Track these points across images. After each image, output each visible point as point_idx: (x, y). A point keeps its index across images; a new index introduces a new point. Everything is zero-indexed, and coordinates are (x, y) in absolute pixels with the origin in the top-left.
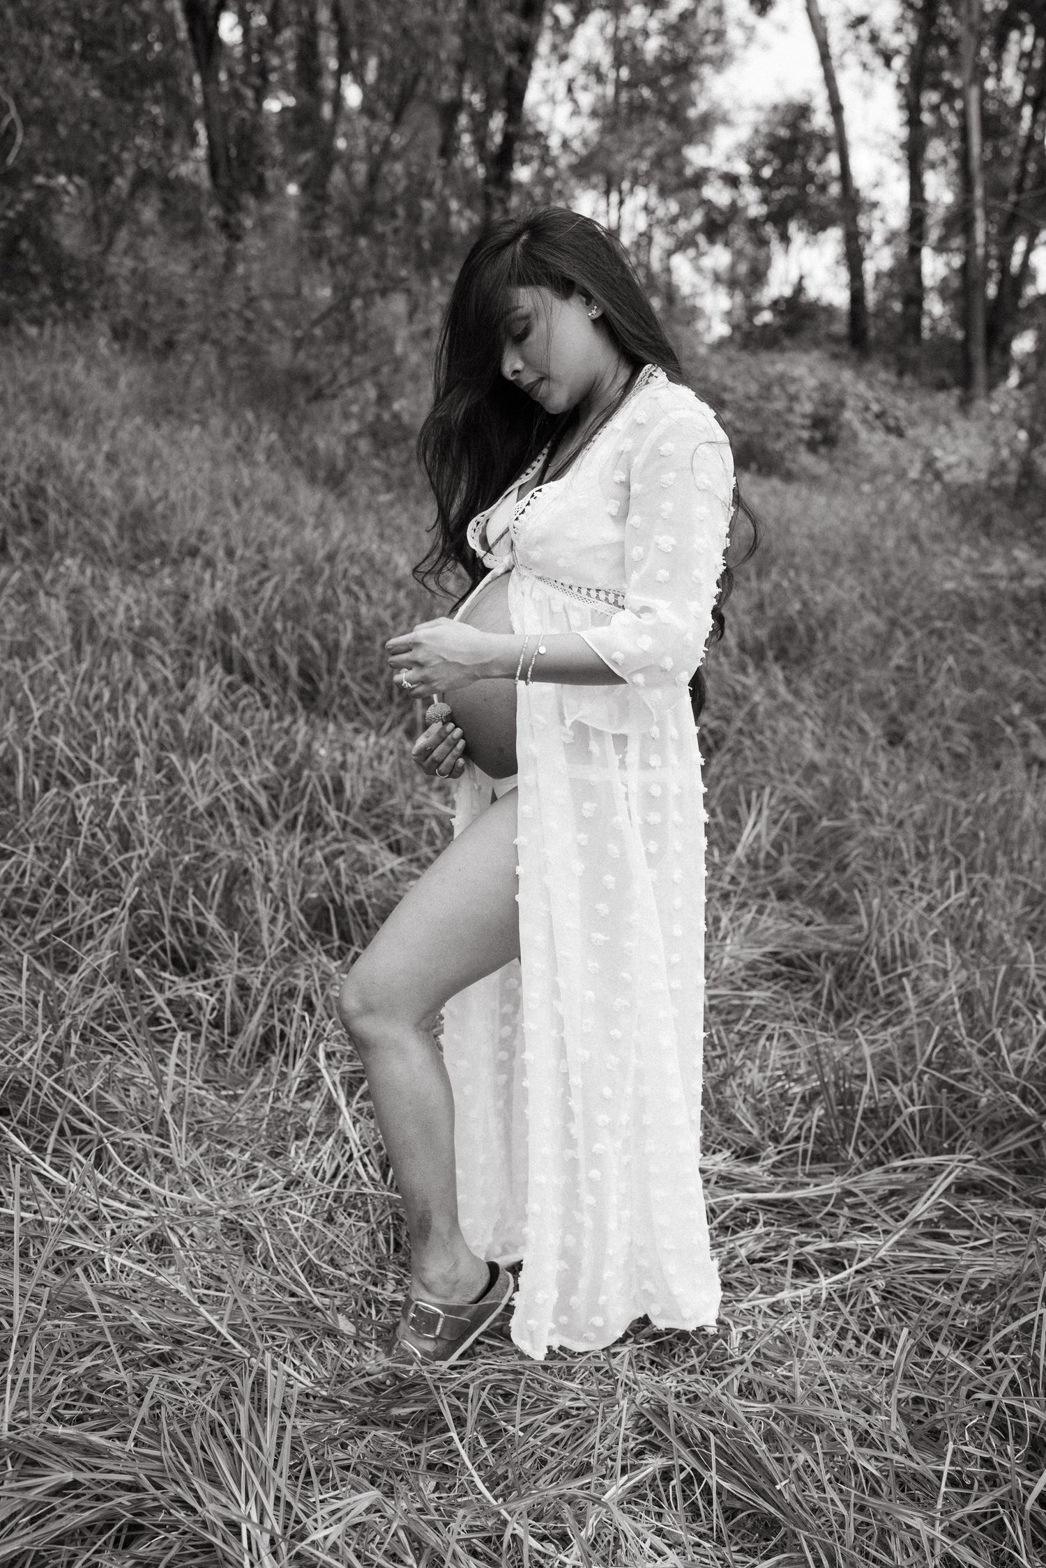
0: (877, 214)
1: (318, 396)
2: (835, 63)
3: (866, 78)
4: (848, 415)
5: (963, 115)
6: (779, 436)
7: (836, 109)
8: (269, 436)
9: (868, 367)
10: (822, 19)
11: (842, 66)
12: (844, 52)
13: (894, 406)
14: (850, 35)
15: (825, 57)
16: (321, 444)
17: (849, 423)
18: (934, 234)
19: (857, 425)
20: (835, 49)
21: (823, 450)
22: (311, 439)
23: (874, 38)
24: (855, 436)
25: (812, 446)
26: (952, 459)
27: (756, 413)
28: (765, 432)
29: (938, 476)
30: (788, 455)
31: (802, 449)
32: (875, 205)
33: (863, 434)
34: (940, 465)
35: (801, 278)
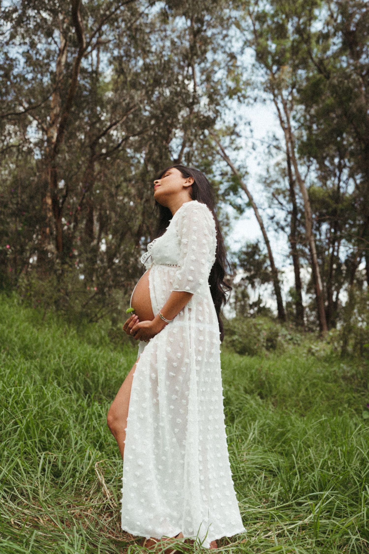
0: (284, 275)
1: (91, 321)
2: (266, 230)
3: (277, 234)
4: (279, 338)
5: (311, 250)
6: (255, 344)
7: (267, 242)
8: (73, 332)
9: (286, 324)
10: (260, 217)
11: (268, 231)
12: (268, 226)
13: (296, 337)
14: (270, 222)
15: (262, 228)
16: (91, 336)
17: (280, 341)
18: (305, 287)
19: (283, 341)
20: (265, 226)
21: (271, 349)
22: (88, 334)
23: (278, 224)
24: (282, 345)
25: (268, 348)
26: (318, 348)
27: (247, 336)
28: (250, 342)
29: (313, 354)
30: (259, 351)
31: (264, 349)
32: (283, 272)
33: (286, 345)
34: (313, 351)
35: (260, 296)
